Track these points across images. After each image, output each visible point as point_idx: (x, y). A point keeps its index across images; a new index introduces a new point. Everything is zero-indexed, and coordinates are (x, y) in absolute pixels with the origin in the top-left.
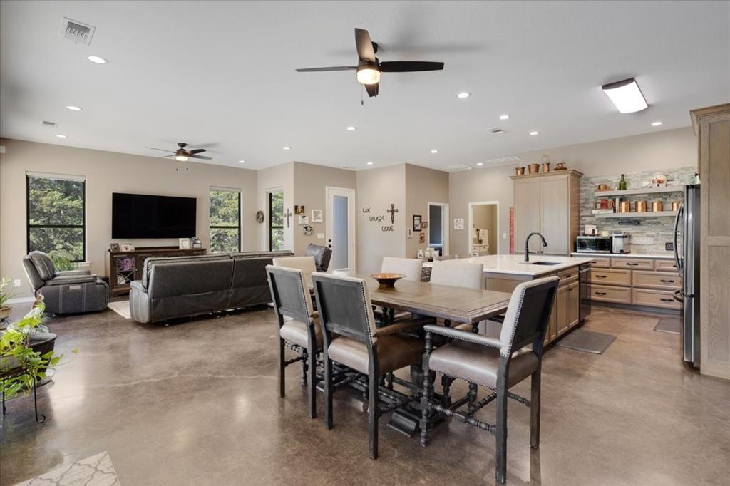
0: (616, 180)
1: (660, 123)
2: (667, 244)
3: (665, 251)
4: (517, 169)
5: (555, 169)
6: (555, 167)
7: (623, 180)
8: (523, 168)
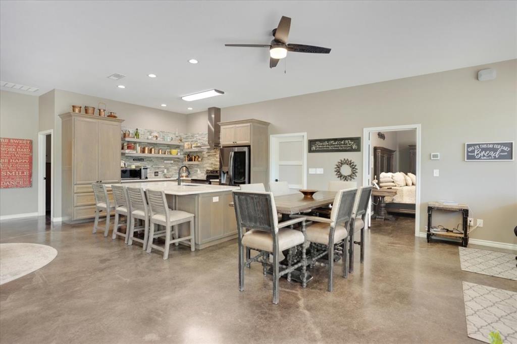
0: (132, 131)
1: (165, 105)
2: (155, 173)
3: (154, 176)
4: (73, 107)
5: (108, 116)
6: (108, 115)
7: (137, 132)
8: (81, 107)
